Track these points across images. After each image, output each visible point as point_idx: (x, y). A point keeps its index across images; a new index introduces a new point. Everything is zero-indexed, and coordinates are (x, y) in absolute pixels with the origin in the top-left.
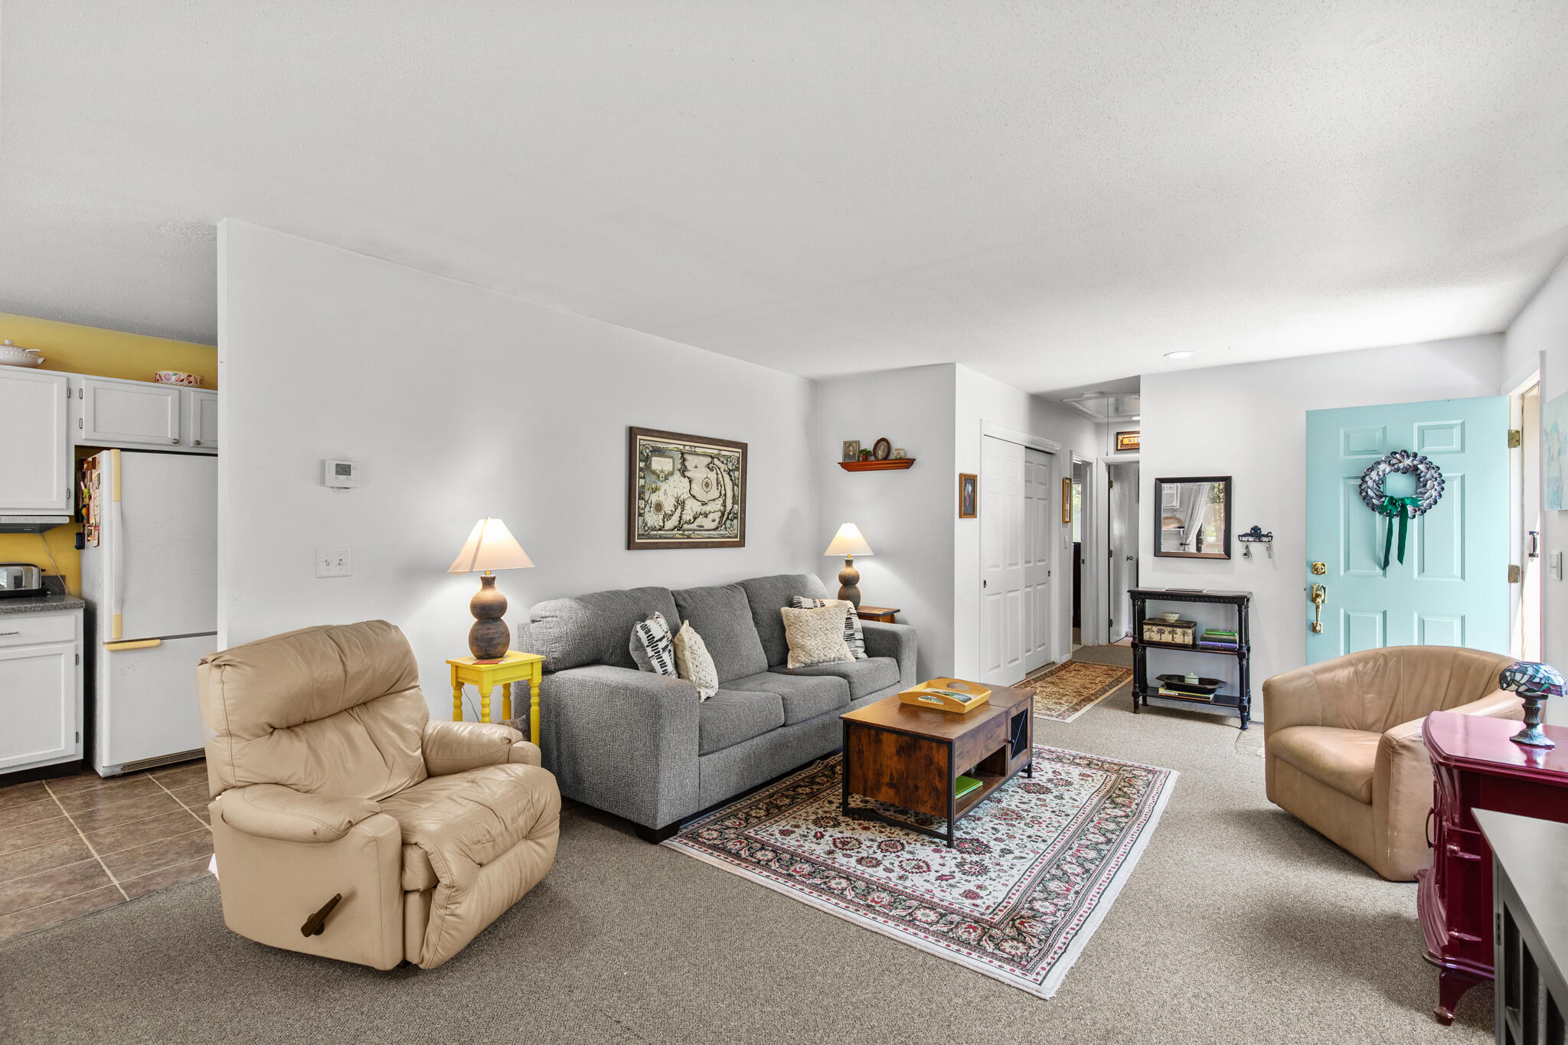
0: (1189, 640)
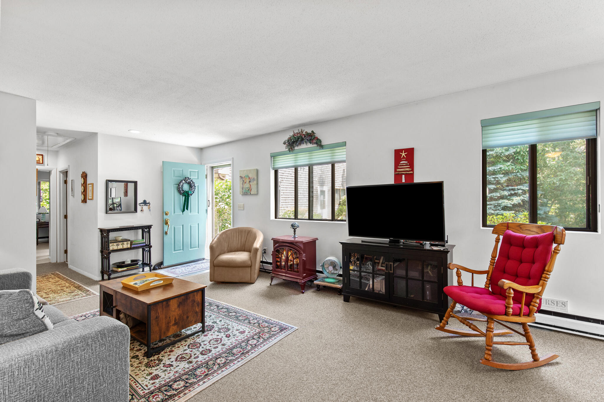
0: (129, 246)
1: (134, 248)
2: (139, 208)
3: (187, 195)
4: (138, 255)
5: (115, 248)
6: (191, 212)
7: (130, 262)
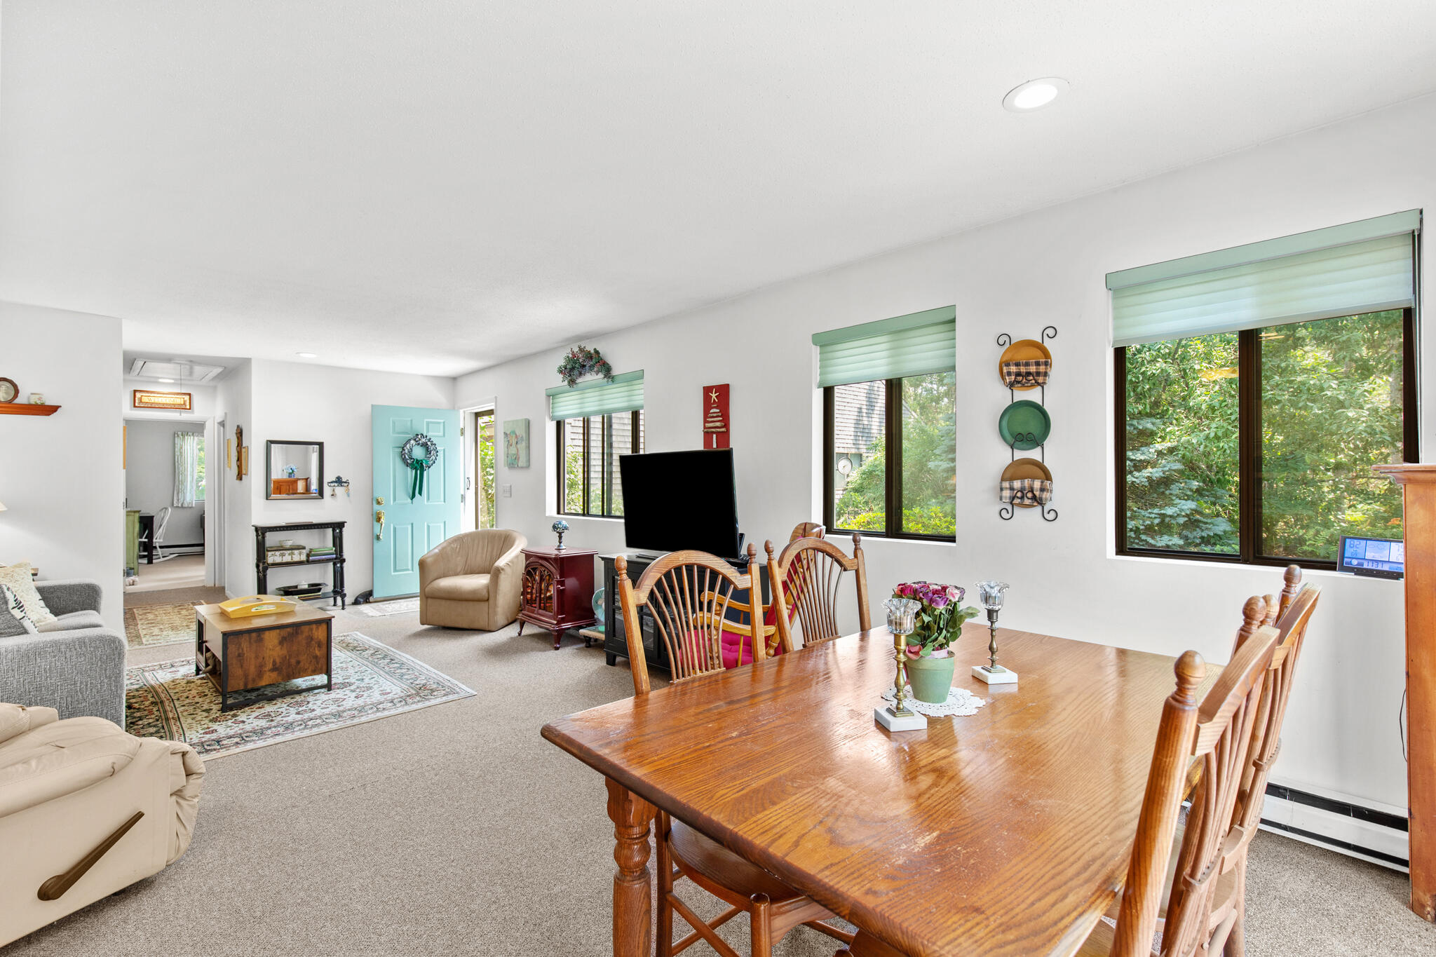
0: (304, 558)
1: (314, 562)
2: (327, 490)
3: (419, 467)
4: (325, 575)
5: (278, 560)
6: (428, 499)
7: (306, 587)
